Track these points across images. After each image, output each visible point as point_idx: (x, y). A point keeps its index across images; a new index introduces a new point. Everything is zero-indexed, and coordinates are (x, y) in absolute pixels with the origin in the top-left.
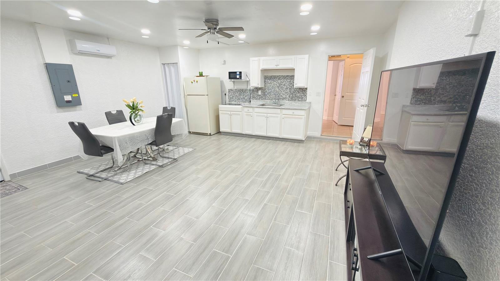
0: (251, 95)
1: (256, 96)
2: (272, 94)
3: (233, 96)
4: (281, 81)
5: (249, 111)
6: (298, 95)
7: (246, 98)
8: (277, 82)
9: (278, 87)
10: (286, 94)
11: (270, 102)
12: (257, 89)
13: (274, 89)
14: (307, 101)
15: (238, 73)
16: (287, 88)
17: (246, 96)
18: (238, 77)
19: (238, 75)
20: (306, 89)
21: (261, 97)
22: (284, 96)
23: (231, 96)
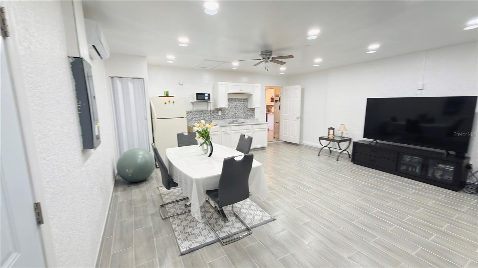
0: (212, 116)
1: (216, 117)
2: (230, 114)
3: (192, 118)
4: (237, 103)
5: (226, 130)
6: (250, 114)
7: (206, 119)
8: (234, 103)
9: (235, 108)
10: (241, 113)
11: (229, 121)
12: (218, 110)
13: (232, 110)
14: (255, 118)
15: (206, 95)
16: (241, 109)
17: (206, 117)
18: (206, 98)
19: (206, 96)
20: (254, 109)
21: (221, 117)
22: (240, 115)
23: (190, 118)
